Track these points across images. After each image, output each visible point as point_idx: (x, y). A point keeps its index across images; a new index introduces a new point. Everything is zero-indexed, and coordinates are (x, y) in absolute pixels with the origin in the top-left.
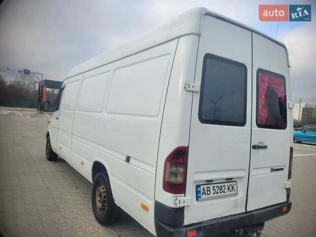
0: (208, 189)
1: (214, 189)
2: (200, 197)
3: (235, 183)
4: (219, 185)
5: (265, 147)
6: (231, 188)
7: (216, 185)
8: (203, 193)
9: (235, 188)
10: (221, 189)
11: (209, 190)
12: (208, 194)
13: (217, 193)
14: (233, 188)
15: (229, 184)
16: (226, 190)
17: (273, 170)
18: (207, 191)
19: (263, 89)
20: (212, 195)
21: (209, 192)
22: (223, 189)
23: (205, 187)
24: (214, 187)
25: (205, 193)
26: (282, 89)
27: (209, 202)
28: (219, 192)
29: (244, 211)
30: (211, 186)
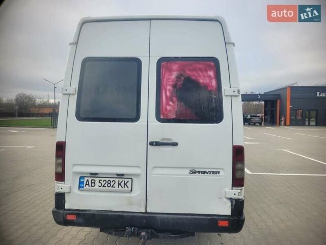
0: (93, 181)
1: (100, 183)
2: (83, 187)
3: (131, 180)
4: (107, 180)
5: (175, 144)
6: (122, 184)
7: (103, 179)
8: (86, 185)
9: (129, 184)
10: (110, 184)
11: (94, 183)
12: (91, 186)
13: (103, 186)
14: (125, 184)
15: (121, 180)
16: (116, 185)
17: (193, 172)
18: (92, 183)
19: (168, 79)
20: (97, 187)
21: (93, 185)
22: (112, 184)
23: (90, 179)
24: (100, 180)
25: (89, 185)
26: (211, 73)
27: (93, 194)
28: (106, 185)
29: (144, 211)
30: (97, 180)
